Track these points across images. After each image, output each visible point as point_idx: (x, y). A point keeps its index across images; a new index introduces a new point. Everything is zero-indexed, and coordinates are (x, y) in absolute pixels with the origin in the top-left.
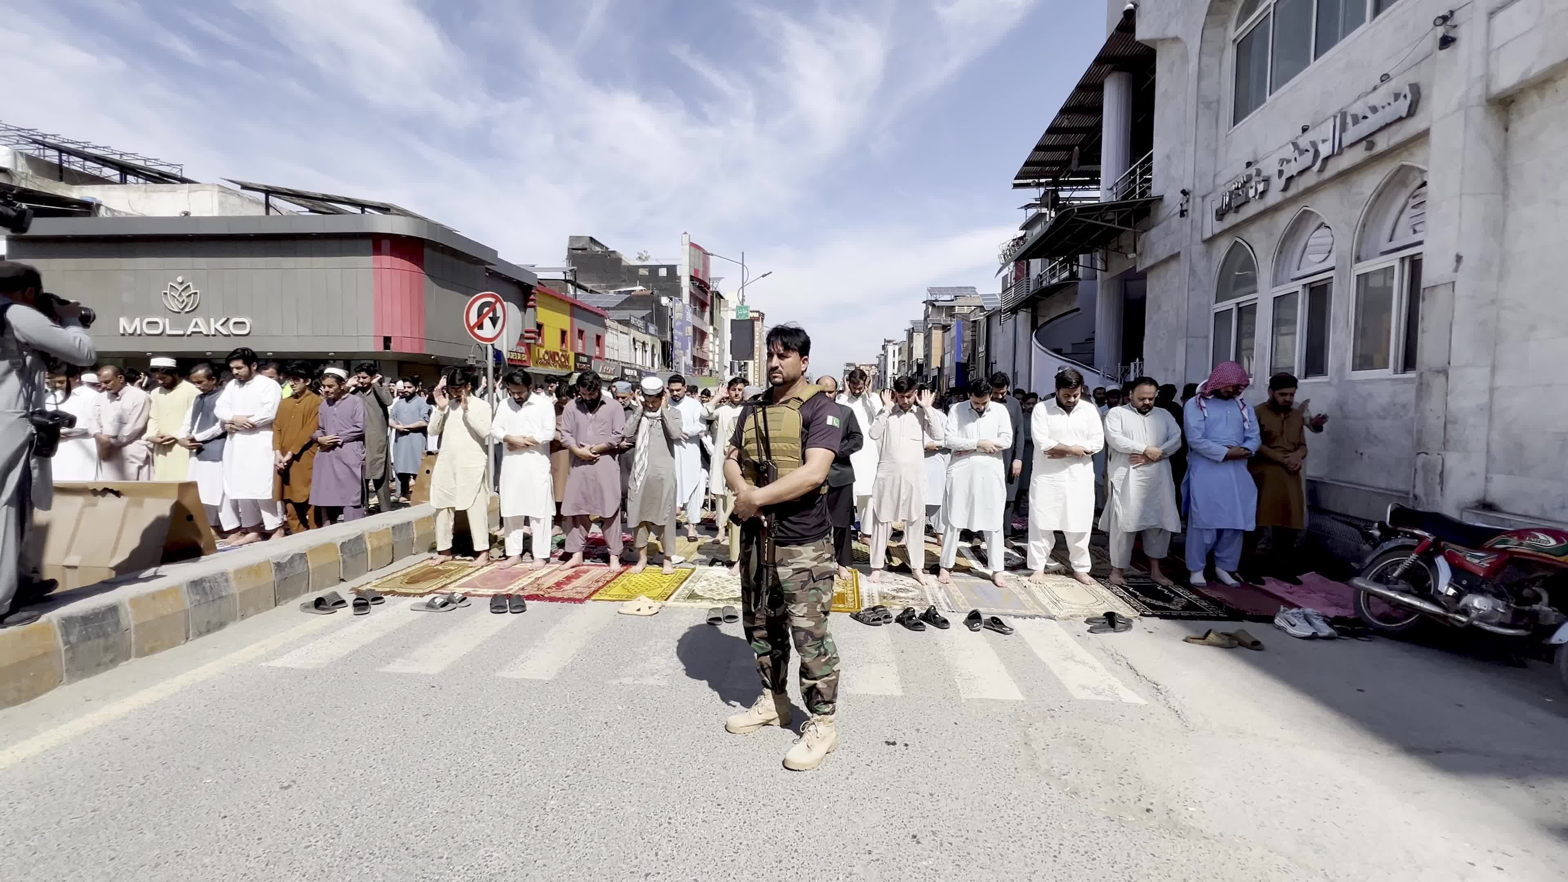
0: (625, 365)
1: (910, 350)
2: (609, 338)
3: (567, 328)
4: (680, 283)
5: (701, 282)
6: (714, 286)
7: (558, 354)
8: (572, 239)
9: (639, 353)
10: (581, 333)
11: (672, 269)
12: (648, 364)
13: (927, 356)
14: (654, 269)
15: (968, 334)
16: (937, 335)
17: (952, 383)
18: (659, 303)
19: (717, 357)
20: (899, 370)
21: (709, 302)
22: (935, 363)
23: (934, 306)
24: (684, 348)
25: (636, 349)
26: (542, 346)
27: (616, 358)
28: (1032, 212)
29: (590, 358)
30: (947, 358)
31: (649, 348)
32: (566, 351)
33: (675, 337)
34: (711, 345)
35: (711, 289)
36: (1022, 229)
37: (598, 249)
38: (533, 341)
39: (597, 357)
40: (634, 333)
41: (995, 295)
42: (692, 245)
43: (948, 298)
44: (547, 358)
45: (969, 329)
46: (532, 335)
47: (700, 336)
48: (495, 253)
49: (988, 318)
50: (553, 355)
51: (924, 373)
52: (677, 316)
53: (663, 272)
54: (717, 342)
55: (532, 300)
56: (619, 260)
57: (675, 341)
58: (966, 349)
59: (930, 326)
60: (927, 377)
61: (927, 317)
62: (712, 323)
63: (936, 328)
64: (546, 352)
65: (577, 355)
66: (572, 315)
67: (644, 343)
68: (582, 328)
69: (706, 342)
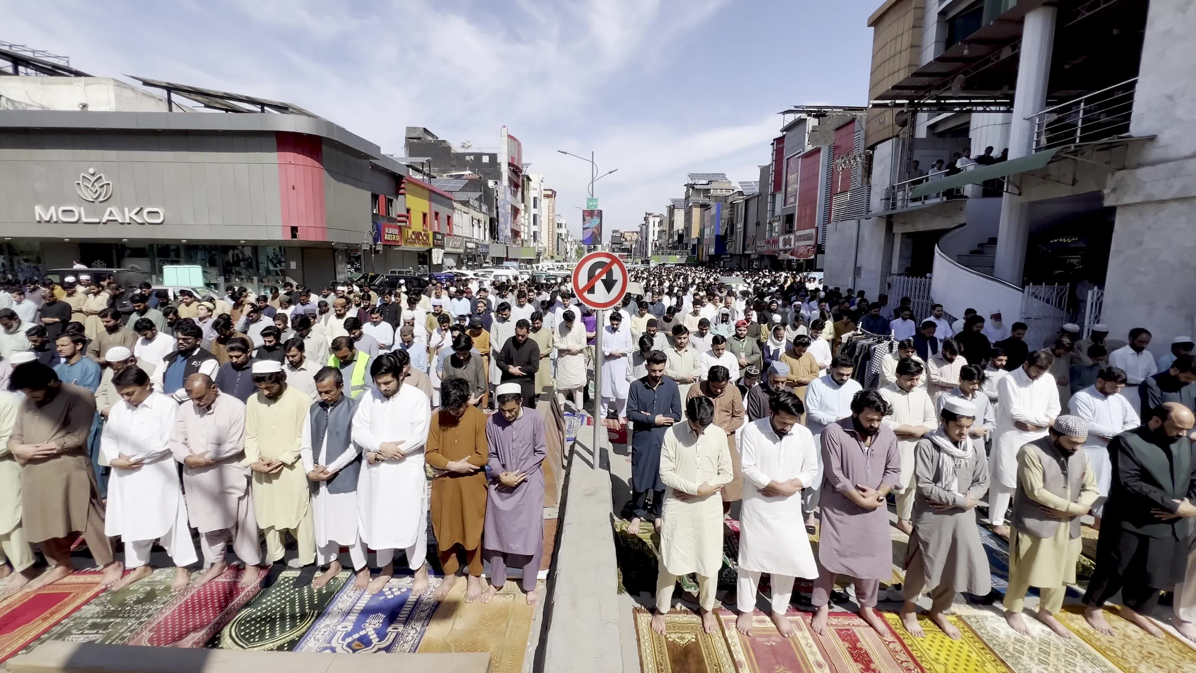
0: (467, 240)
1: (671, 224)
2: (456, 218)
3: (427, 211)
4: (500, 168)
5: (517, 168)
6: (527, 171)
7: (421, 234)
8: (409, 129)
9: (476, 227)
10: (437, 214)
11: (493, 157)
12: (482, 238)
13: (688, 228)
14: (478, 156)
15: (726, 213)
16: (696, 212)
17: (712, 251)
18: (486, 185)
19: (526, 228)
20: (659, 237)
21: (521, 184)
22: (695, 233)
23: (693, 188)
24: (506, 223)
25: (473, 225)
26: (410, 228)
27: (461, 235)
28: (791, 118)
29: (443, 235)
30: (707, 231)
31: (482, 225)
32: (427, 231)
33: (500, 215)
34: (522, 219)
35: (523, 173)
36: (782, 131)
37: (430, 138)
38: (404, 224)
39: (448, 235)
40: (473, 213)
41: (750, 182)
42: (510, 136)
43: (705, 182)
44: (413, 237)
45: (727, 209)
46: (404, 219)
47: (516, 211)
48: (378, 148)
49: (747, 201)
50: (418, 234)
51: (684, 242)
52: (501, 197)
53: (486, 159)
54: (526, 217)
55: (403, 188)
56: (449, 148)
57: (500, 218)
58: (724, 224)
59: (690, 205)
60: (687, 245)
61: (687, 198)
62: (523, 201)
63: (695, 206)
64: (413, 233)
65: (435, 233)
66: (430, 200)
67: (479, 221)
68: (437, 211)
69: (519, 216)
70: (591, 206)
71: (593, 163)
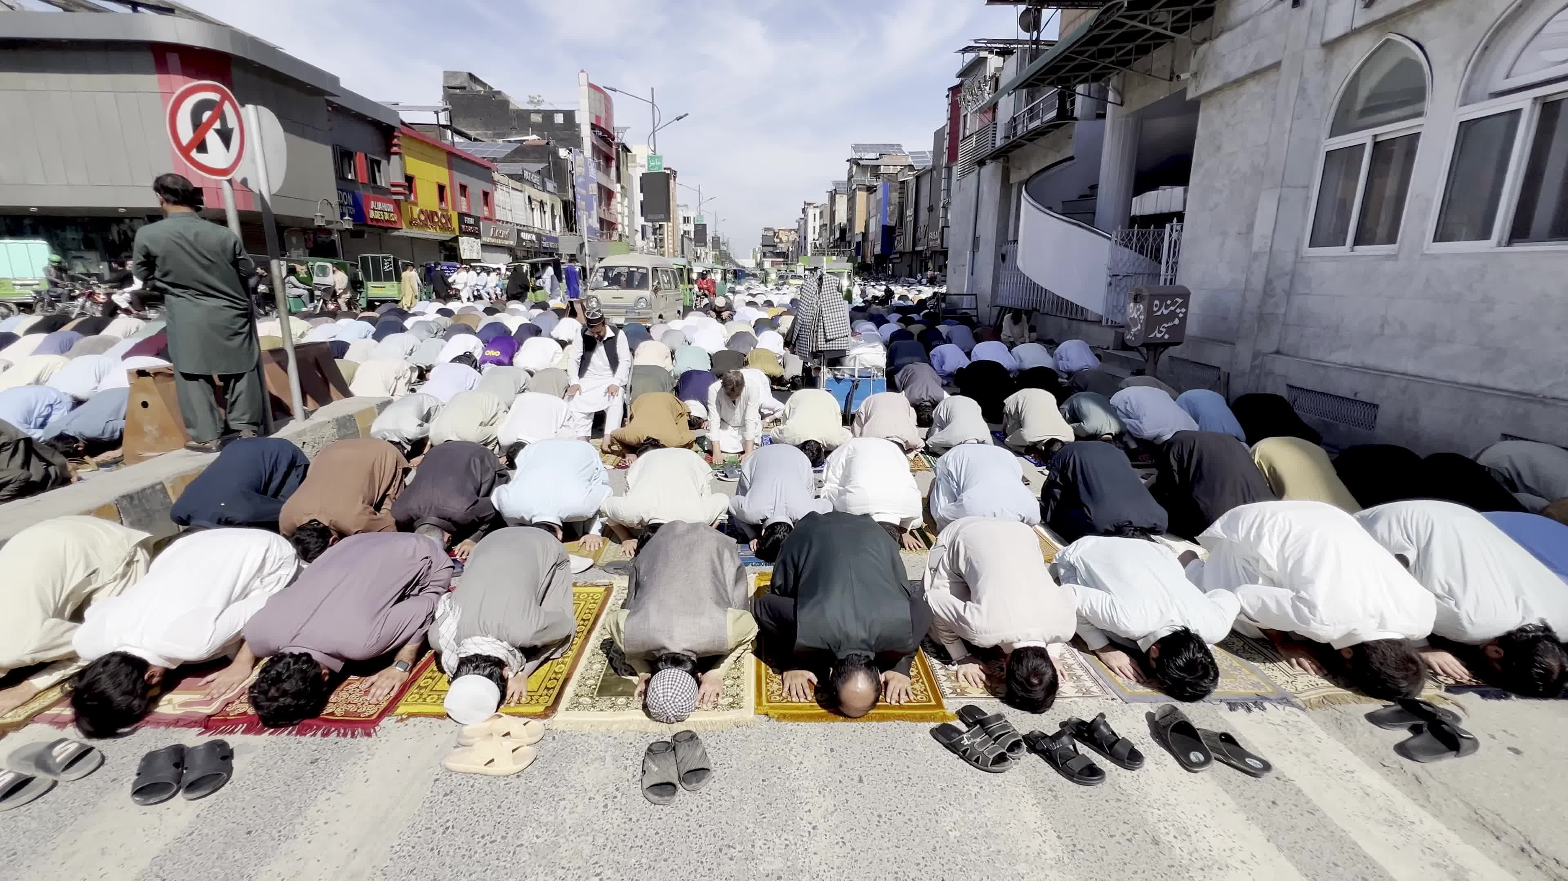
0: (521, 228)
1: (833, 214)
2: (500, 196)
3: (445, 181)
4: (580, 132)
5: (605, 131)
6: (620, 137)
7: (437, 214)
8: (448, 75)
9: (537, 213)
10: (463, 188)
11: (569, 116)
12: (549, 226)
13: (851, 220)
14: (548, 115)
15: (895, 196)
16: (861, 196)
17: (878, 250)
18: (556, 154)
19: (626, 219)
20: (820, 235)
21: (614, 156)
22: (859, 228)
23: (858, 164)
24: (589, 209)
25: (533, 209)
26: (416, 204)
27: (509, 220)
28: (970, 57)
29: (477, 220)
30: (872, 222)
31: (548, 209)
32: (447, 210)
33: (578, 196)
34: (619, 205)
35: (616, 140)
36: (959, 76)
37: (479, 88)
38: (402, 197)
39: (486, 218)
40: (529, 190)
41: (925, 153)
42: (591, 86)
43: (873, 156)
44: (423, 218)
45: (896, 191)
46: (400, 189)
47: (607, 195)
48: (335, 80)
49: (918, 178)
50: (431, 215)
51: (848, 239)
52: (578, 171)
53: (559, 119)
54: (626, 203)
55: (396, 145)
56: (505, 103)
57: (578, 201)
58: (892, 213)
59: (854, 187)
60: (850, 243)
61: (850, 177)
62: (619, 180)
63: (860, 189)
64: (422, 212)
65: (461, 216)
66: (450, 167)
67: (541, 203)
68: (464, 183)
69: (613, 202)
70: (652, 167)
71: (653, 105)
